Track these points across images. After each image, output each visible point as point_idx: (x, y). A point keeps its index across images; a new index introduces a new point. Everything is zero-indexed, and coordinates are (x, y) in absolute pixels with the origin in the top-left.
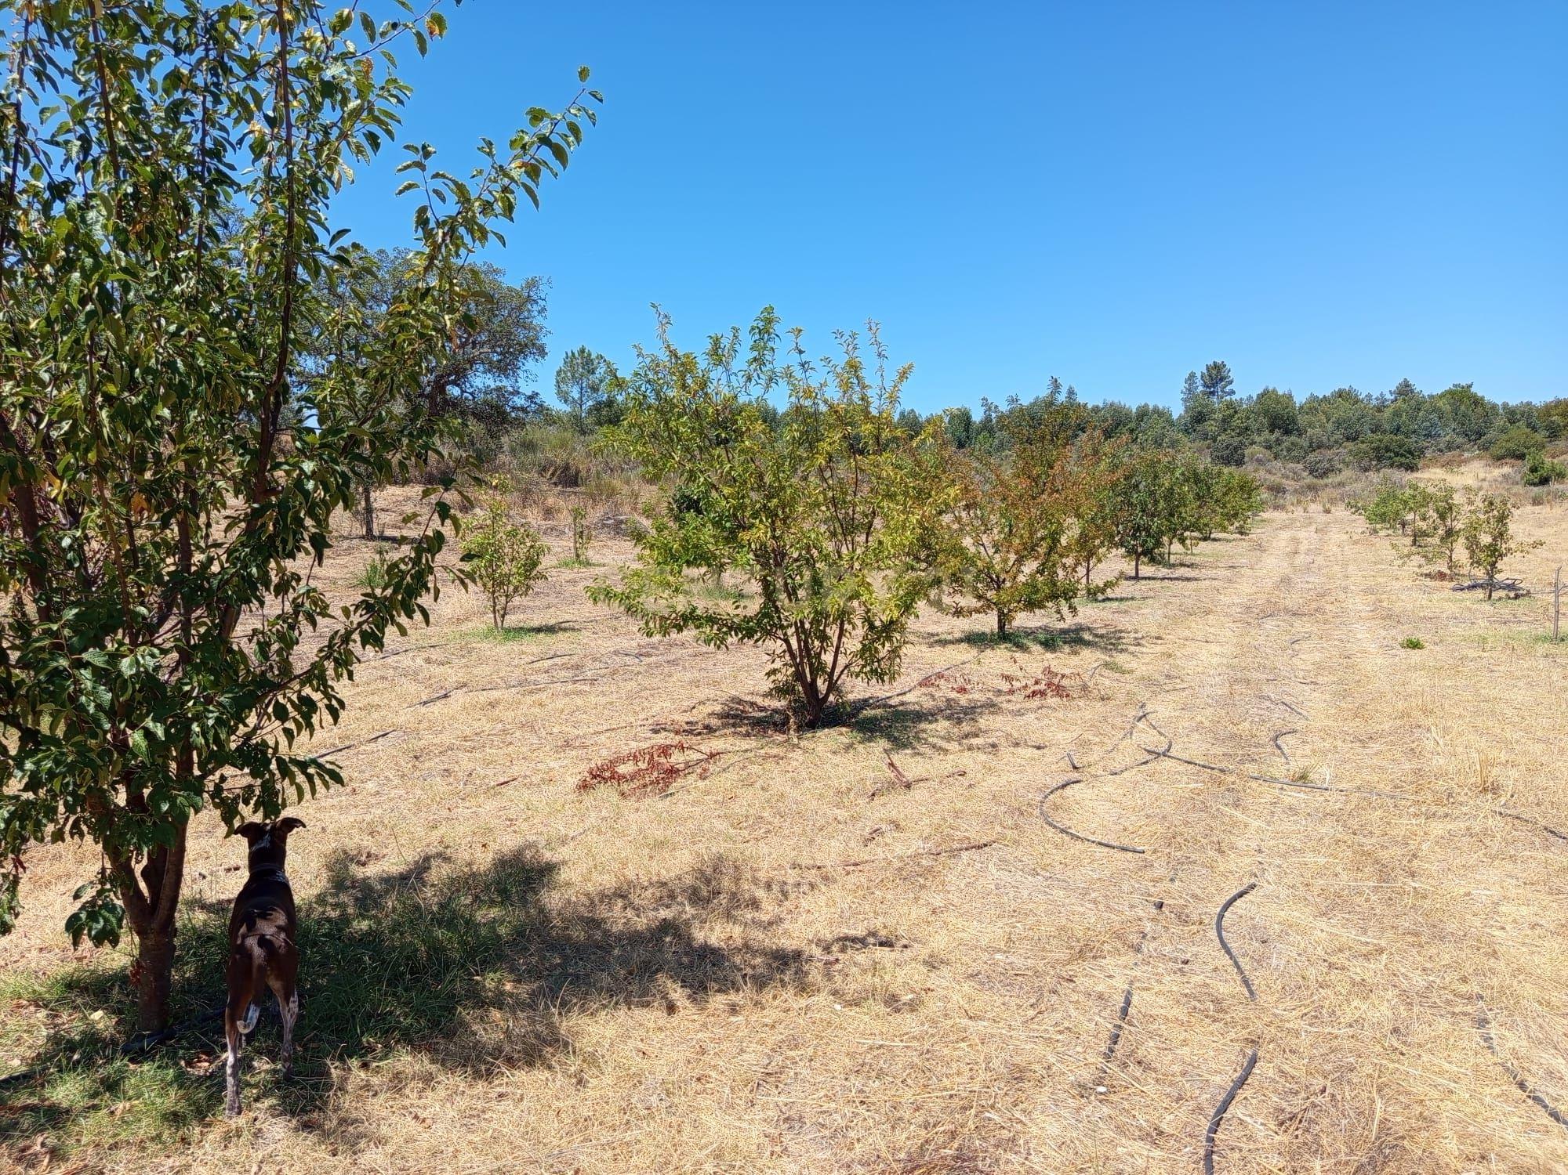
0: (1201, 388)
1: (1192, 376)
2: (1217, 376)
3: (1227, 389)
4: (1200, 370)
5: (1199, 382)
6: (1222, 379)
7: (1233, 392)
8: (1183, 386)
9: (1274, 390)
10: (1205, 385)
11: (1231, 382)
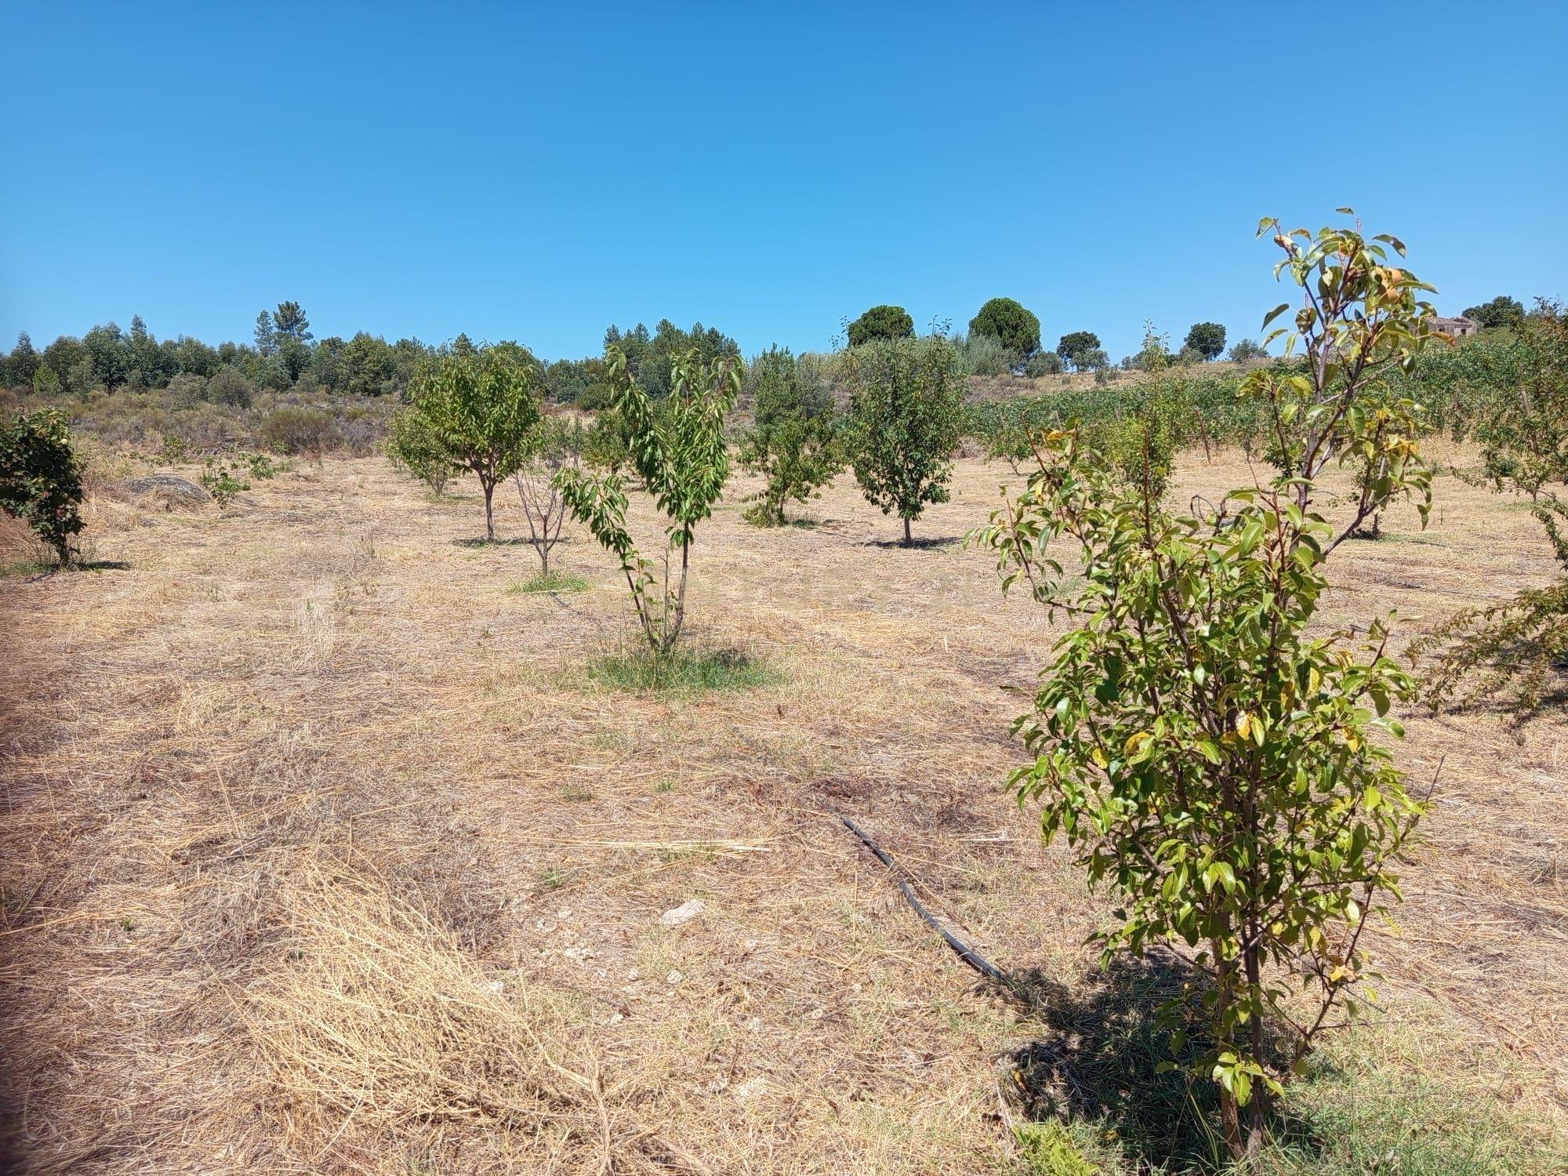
0: (275, 330)
1: (264, 315)
2: (290, 317)
3: (304, 332)
4: (273, 309)
5: (273, 323)
6: (297, 321)
7: (310, 336)
8: (256, 326)
9: (368, 336)
10: (280, 327)
11: (307, 325)
